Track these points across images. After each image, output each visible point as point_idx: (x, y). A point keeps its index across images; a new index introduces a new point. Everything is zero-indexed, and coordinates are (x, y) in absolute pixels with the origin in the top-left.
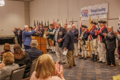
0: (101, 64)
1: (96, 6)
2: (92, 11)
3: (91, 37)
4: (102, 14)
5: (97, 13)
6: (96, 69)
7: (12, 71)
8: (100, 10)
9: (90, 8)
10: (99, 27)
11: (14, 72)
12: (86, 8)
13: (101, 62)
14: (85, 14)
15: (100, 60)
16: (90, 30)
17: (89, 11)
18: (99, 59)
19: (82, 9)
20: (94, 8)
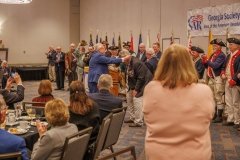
0: (231, 128)
1: (220, 9)
2: (211, 18)
3: (211, 73)
4: (232, 25)
5: (221, 22)
6: (223, 139)
7: (67, 139)
8: (227, 17)
9: (206, 11)
10: (229, 52)
11: (71, 141)
12: (198, 12)
13: (232, 124)
14: (197, 24)
15: (229, 120)
16: (208, 57)
17: (205, 18)
18: (226, 118)
19: (191, 13)
20: (216, 12)
